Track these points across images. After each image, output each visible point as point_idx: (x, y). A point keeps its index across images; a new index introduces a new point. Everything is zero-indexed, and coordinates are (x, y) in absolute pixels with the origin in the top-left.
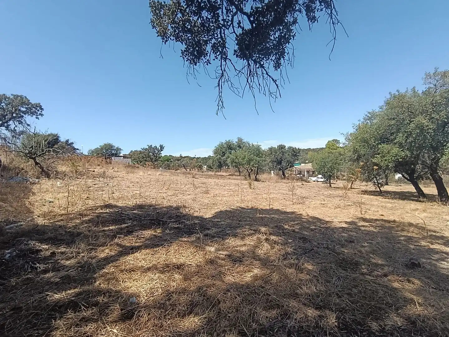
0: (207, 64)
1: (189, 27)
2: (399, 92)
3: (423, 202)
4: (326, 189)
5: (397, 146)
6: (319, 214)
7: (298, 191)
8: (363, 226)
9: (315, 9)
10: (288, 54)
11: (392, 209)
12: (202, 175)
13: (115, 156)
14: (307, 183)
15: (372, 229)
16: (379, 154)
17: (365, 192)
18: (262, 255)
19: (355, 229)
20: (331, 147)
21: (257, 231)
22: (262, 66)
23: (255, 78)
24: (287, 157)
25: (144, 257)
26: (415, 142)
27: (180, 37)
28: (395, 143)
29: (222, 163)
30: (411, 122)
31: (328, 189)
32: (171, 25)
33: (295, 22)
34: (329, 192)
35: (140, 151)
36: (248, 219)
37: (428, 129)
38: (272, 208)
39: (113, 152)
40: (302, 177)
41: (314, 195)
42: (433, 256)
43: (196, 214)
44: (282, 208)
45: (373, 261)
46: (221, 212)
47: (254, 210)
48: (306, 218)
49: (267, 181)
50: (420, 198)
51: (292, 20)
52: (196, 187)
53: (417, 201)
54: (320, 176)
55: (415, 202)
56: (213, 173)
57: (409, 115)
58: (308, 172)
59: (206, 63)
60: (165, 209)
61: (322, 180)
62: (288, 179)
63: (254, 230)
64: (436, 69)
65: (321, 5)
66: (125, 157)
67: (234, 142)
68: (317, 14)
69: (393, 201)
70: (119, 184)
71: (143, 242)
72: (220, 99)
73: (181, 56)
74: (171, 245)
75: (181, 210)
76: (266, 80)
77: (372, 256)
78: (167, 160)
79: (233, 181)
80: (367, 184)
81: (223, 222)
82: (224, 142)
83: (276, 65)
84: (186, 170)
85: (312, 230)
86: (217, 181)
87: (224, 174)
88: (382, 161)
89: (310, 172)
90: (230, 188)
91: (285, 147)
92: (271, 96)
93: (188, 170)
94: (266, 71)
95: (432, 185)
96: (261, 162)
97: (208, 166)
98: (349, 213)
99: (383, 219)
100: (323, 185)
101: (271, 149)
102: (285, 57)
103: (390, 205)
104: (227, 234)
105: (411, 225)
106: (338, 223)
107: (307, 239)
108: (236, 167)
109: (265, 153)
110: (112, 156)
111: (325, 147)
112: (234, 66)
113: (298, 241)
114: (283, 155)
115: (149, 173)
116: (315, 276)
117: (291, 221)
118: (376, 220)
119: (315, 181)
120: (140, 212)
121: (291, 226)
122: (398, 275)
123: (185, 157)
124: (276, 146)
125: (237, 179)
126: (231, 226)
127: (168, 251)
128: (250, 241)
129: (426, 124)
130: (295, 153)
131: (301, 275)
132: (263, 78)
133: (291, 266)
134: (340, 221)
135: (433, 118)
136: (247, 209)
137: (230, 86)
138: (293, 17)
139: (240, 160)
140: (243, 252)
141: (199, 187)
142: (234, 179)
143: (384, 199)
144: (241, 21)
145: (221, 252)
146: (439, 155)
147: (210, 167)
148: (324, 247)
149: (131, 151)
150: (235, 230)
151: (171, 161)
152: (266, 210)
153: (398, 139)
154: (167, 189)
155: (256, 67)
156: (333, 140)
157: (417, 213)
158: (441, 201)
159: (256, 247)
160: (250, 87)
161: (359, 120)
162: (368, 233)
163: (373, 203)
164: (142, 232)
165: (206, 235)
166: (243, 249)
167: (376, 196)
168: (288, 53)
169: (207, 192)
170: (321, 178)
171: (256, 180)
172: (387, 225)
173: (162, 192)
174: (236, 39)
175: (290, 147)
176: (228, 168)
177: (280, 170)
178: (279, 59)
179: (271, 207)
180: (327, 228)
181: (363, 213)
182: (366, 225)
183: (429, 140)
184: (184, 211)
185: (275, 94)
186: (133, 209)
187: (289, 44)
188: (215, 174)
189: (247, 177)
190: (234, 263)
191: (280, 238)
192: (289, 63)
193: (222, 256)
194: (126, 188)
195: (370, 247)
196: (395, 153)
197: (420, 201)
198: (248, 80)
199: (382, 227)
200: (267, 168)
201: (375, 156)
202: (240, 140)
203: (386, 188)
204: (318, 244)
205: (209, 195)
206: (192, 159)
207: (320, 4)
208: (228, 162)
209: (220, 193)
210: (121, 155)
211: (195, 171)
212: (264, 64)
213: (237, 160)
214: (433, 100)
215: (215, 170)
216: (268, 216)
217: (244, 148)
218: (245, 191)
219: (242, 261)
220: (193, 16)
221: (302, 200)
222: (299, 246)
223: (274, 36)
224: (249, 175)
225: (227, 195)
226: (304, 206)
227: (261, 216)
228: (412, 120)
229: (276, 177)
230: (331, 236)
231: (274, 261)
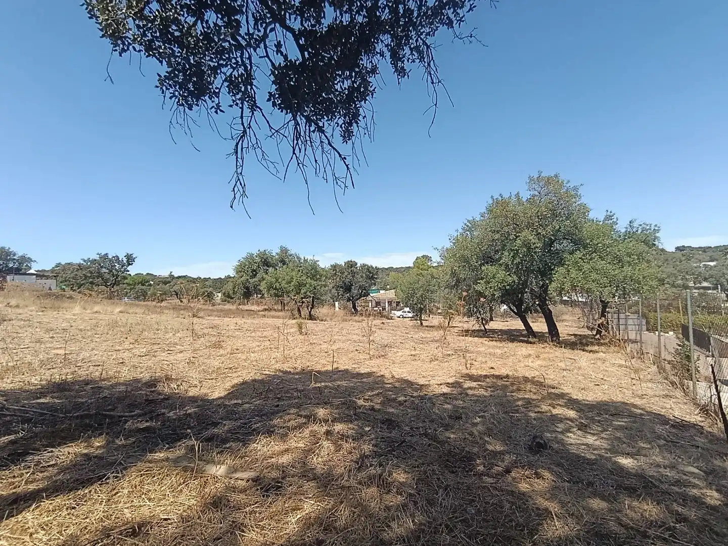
0: (216, 112)
1: (177, 34)
2: (502, 197)
3: (534, 343)
4: (416, 330)
5: (503, 268)
6: (410, 373)
7: (376, 335)
8: (470, 388)
9: (404, 57)
10: (364, 118)
11: (502, 357)
12: (212, 310)
13: (16, 274)
14: (389, 321)
15: (482, 392)
16: (482, 279)
17: (467, 333)
18: (319, 466)
19: (461, 394)
20: (420, 266)
21: (311, 418)
22: (321, 130)
23: (309, 149)
24: (360, 280)
25: (46, 519)
26: (522, 263)
27: (156, 49)
28: (501, 265)
29: (252, 289)
30: (517, 237)
31: (418, 329)
32: (134, 20)
33: (374, 71)
34: (421, 334)
35: (79, 265)
36: (295, 394)
37: (535, 248)
38: (337, 368)
39: (11, 266)
40: (381, 312)
41: (400, 341)
42: (557, 427)
43: (192, 392)
44: (354, 366)
45: (490, 447)
46: (244, 383)
47: (307, 374)
48: (390, 381)
49: (328, 319)
50: (529, 337)
51: (369, 66)
52: (196, 335)
53: (528, 342)
54: (407, 309)
55: (525, 345)
56: (234, 307)
57: (514, 228)
58: (390, 303)
59: (213, 110)
60: (122, 388)
61: (410, 315)
62: (362, 315)
63: (305, 417)
64: (540, 172)
65: (412, 54)
66: (41, 275)
67: (274, 254)
68: (407, 65)
69: (501, 345)
70: (15, 335)
71: (50, 477)
72: (239, 179)
73: (157, 87)
74: (123, 476)
75: (160, 388)
76: (329, 156)
77: (487, 439)
78: (141, 282)
79: (270, 321)
80: (468, 321)
81: (247, 405)
82: (255, 252)
83: (344, 134)
84: (181, 301)
85: (401, 403)
86: (240, 321)
87: (255, 308)
88: (486, 288)
89: (393, 302)
90: (265, 334)
91: (356, 265)
92: (337, 183)
93: (185, 301)
94: (329, 140)
95: (540, 319)
96: (319, 287)
97: (224, 294)
98: (450, 369)
99: (493, 375)
100: (411, 323)
101: (334, 267)
102: (359, 122)
103: (499, 351)
104: (254, 430)
105: (526, 380)
106: (437, 386)
107: (394, 421)
108: (276, 295)
109: (325, 273)
110: (8, 274)
111: (412, 265)
112: (268, 122)
113: (381, 427)
114: (353, 276)
115: (96, 308)
116: (410, 495)
117: (368, 390)
118: (486, 376)
119: (399, 317)
120: (57, 401)
121: (368, 399)
122: (523, 467)
123: (179, 277)
124: (342, 262)
125: (278, 317)
126: (261, 411)
127: (115, 491)
128: (298, 442)
129: (533, 241)
130: (372, 274)
131: (388, 497)
132: (323, 151)
133: (370, 481)
134: (439, 383)
135: (540, 233)
136: (293, 374)
137: (260, 157)
138: (371, 62)
139: (284, 284)
140: (283, 467)
141: (204, 335)
142: (273, 317)
143: (491, 342)
144: (282, 43)
145: (238, 475)
146: (547, 282)
147: (229, 296)
148: (420, 434)
149: (58, 265)
150: (270, 420)
151: (150, 285)
152: (327, 372)
153: (504, 258)
154: (133, 341)
155: (310, 130)
156: (423, 257)
157: (530, 361)
158: (552, 341)
159: (308, 451)
160: (298, 164)
161: (457, 231)
162: (479, 400)
163: (479, 349)
164: (52, 452)
165: (209, 440)
166: (285, 459)
167: (481, 337)
168: (365, 116)
169: (218, 345)
170: (409, 312)
171: (311, 317)
172: (500, 383)
173: (120, 348)
174: (273, 73)
175: (363, 264)
176: (261, 298)
177: (349, 300)
178: (350, 124)
179: (335, 366)
180: (422, 398)
181: (468, 366)
182: (474, 386)
183: (537, 262)
184: (165, 389)
185: (343, 180)
186: (41, 393)
187: (365, 103)
188: (237, 309)
189: (296, 312)
190: (263, 496)
191: (351, 426)
192: (365, 134)
193: (240, 482)
194: (30, 345)
195: (483, 423)
196: (501, 278)
197: (531, 343)
198: (294, 150)
199: (494, 387)
200: (328, 297)
201: (478, 281)
202: (284, 250)
203: (493, 325)
204: (411, 428)
205: (222, 352)
206: (194, 280)
207: (412, 52)
208: (262, 288)
209: (244, 345)
210: (32, 271)
211: (199, 304)
212: (323, 127)
213: (278, 284)
214: (538, 211)
215: (237, 301)
216: (330, 385)
217: (290, 265)
218: (290, 338)
219: (281, 487)
220: (186, 15)
221: (383, 351)
222: (382, 438)
223: (342, 85)
224: (299, 311)
225: (257, 349)
226: (387, 361)
227: (318, 385)
228: (517, 235)
229: (342, 312)
230: (430, 411)
231: (341, 476)
